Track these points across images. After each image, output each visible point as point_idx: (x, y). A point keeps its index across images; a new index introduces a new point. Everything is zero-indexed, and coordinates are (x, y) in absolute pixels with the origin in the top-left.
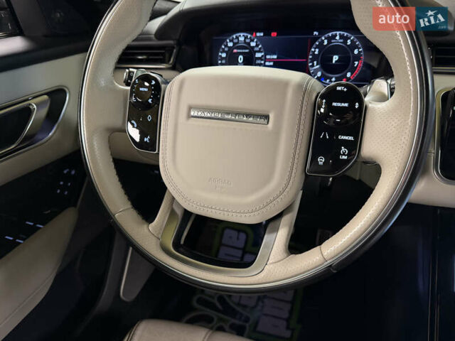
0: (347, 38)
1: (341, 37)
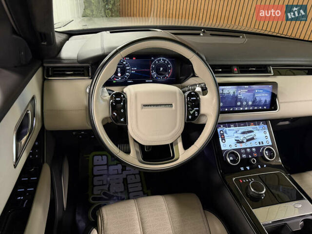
0: (165, 60)
1: (163, 60)
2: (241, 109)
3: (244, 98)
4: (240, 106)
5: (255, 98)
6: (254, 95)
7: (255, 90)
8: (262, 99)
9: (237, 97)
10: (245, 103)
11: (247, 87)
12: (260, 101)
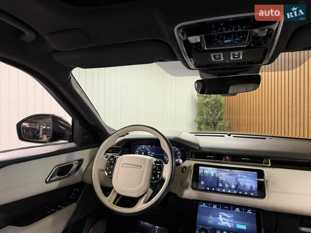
2: (224, 191)
3: (226, 180)
4: (222, 188)
5: (238, 182)
6: (237, 179)
7: (237, 174)
8: (246, 185)
9: (218, 178)
10: (227, 186)
11: (228, 170)
12: (245, 186)
